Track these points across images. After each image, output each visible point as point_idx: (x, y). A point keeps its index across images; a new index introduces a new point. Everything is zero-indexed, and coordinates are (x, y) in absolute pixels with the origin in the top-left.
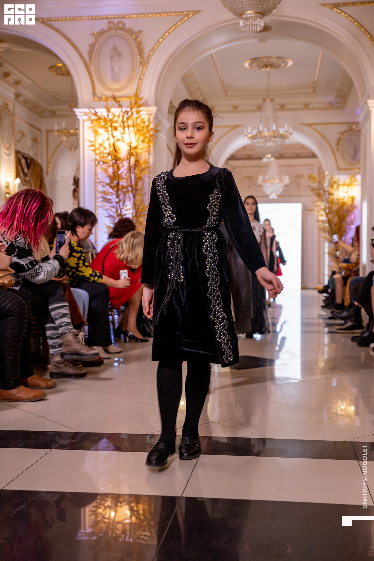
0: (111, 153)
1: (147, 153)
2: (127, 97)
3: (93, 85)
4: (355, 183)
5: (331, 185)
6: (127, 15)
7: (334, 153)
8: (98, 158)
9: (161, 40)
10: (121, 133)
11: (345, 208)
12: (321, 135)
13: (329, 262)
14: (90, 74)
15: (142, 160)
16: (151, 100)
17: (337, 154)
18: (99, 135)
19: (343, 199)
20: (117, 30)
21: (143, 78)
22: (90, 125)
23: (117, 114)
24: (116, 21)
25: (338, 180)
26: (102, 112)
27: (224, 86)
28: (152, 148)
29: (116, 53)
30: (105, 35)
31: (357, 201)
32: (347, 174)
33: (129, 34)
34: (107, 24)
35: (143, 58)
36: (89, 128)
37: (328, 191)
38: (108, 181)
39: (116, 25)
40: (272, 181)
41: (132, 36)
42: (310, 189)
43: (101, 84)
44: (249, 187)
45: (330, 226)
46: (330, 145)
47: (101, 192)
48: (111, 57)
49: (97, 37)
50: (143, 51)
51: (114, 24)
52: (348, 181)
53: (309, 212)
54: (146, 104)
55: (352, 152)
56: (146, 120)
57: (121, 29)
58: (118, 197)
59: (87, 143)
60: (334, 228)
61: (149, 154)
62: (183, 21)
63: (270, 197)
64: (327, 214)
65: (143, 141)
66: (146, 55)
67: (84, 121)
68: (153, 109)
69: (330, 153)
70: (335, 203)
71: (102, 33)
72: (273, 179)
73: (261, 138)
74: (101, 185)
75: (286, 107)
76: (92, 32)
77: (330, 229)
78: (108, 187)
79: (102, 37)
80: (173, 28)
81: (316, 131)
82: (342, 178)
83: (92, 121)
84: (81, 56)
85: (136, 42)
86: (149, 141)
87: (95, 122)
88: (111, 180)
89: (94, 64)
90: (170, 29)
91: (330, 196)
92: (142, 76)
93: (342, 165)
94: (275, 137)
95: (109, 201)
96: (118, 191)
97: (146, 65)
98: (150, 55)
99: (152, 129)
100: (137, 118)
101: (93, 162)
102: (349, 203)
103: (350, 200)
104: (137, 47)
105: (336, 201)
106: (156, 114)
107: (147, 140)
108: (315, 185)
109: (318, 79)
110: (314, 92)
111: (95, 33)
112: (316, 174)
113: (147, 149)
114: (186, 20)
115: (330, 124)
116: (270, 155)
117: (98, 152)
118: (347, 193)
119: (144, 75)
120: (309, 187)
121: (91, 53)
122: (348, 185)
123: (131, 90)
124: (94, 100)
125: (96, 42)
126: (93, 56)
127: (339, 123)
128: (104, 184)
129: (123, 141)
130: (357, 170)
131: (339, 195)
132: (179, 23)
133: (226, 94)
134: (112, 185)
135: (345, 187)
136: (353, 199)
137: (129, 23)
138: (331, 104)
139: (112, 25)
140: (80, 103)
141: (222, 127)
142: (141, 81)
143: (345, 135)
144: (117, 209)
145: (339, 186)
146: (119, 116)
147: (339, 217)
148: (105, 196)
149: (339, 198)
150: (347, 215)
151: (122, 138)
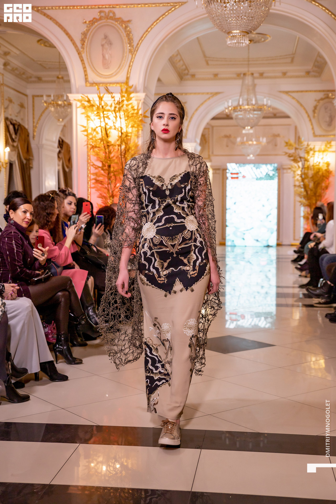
0: (104, 138)
1: (136, 138)
2: (118, 83)
3: (85, 71)
4: (330, 150)
5: (308, 153)
6: (117, 5)
7: (310, 120)
8: (91, 143)
9: (149, 30)
10: (114, 122)
11: (320, 173)
12: (298, 102)
13: (304, 225)
14: (82, 60)
15: (131, 144)
16: (140, 87)
17: (313, 121)
18: (92, 120)
19: (318, 165)
20: (108, 19)
21: (132, 66)
22: (83, 111)
23: (109, 103)
24: (107, 10)
25: (315, 146)
26: (94, 98)
27: (205, 56)
28: (140, 132)
29: (107, 42)
30: (96, 24)
31: (332, 168)
32: (323, 141)
33: (119, 24)
34: (99, 14)
35: (133, 46)
36: (82, 114)
37: (304, 158)
38: (100, 164)
39: (107, 14)
40: (250, 143)
41: (122, 26)
42: (288, 155)
43: (93, 71)
44: (227, 146)
45: (306, 191)
46: (307, 112)
47: (93, 174)
48: (103, 45)
49: (89, 26)
50: (132, 40)
51: (106, 14)
52: (323, 147)
53: (285, 171)
54: (136, 91)
55: (328, 119)
56: (136, 108)
57: (111, 18)
58: (109, 179)
59: (80, 129)
60: (309, 192)
61: (138, 137)
62: (170, 11)
63: (248, 158)
64: (303, 180)
65: (132, 127)
66: (135, 44)
67: (77, 108)
68: (142, 95)
69: (307, 120)
70: (311, 169)
71: (93, 22)
72: (252, 141)
73: (241, 111)
74: (94, 167)
75: (265, 75)
76: (85, 21)
77: (305, 193)
78: (100, 169)
79: (94, 26)
80: (161, 18)
81: (294, 98)
82: (318, 145)
83: (85, 108)
84: (74, 44)
85: (125, 32)
86: (138, 125)
87: (88, 109)
88: (103, 164)
89: (86, 52)
90: (158, 20)
91: (306, 162)
92: (131, 64)
93: (318, 131)
94: (254, 110)
95: (101, 183)
96: (109, 173)
97: (135, 53)
98: (139, 44)
99: (141, 115)
100: (127, 105)
101: (86, 146)
102: (325, 168)
103: (326, 165)
104: (127, 36)
105: (312, 167)
106: (144, 99)
107: (136, 126)
108: (292, 151)
109: (295, 51)
110: (292, 61)
111: (87, 22)
112: (292, 141)
113: (136, 133)
114: (172, 11)
115: (306, 91)
116: (249, 127)
117: (91, 137)
118: (322, 158)
119: (133, 62)
120: (286, 153)
121: (83, 41)
122: (324, 151)
123: (121, 77)
124: (86, 86)
125: (88, 31)
126: (85, 44)
127: (315, 91)
128: (97, 167)
129: (115, 129)
130: (332, 137)
131: (315, 162)
132: (167, 14)
133: (207, 64)
134: (104, 168)
135: (321, 153)
136: (328, 165)
137: (119, 13)
138: (308, 73)
139: (103, 14)
140: (74, 89)
141: (203, 93)
142: (130, 68)
143: (321, 102)
144: (108, 190)
145: (315, 151)
146: (111, 106)
147: (314, 183)
148: (98, 178)
149: (315, 165)
150: (323, 180)
151: (114, 126)
